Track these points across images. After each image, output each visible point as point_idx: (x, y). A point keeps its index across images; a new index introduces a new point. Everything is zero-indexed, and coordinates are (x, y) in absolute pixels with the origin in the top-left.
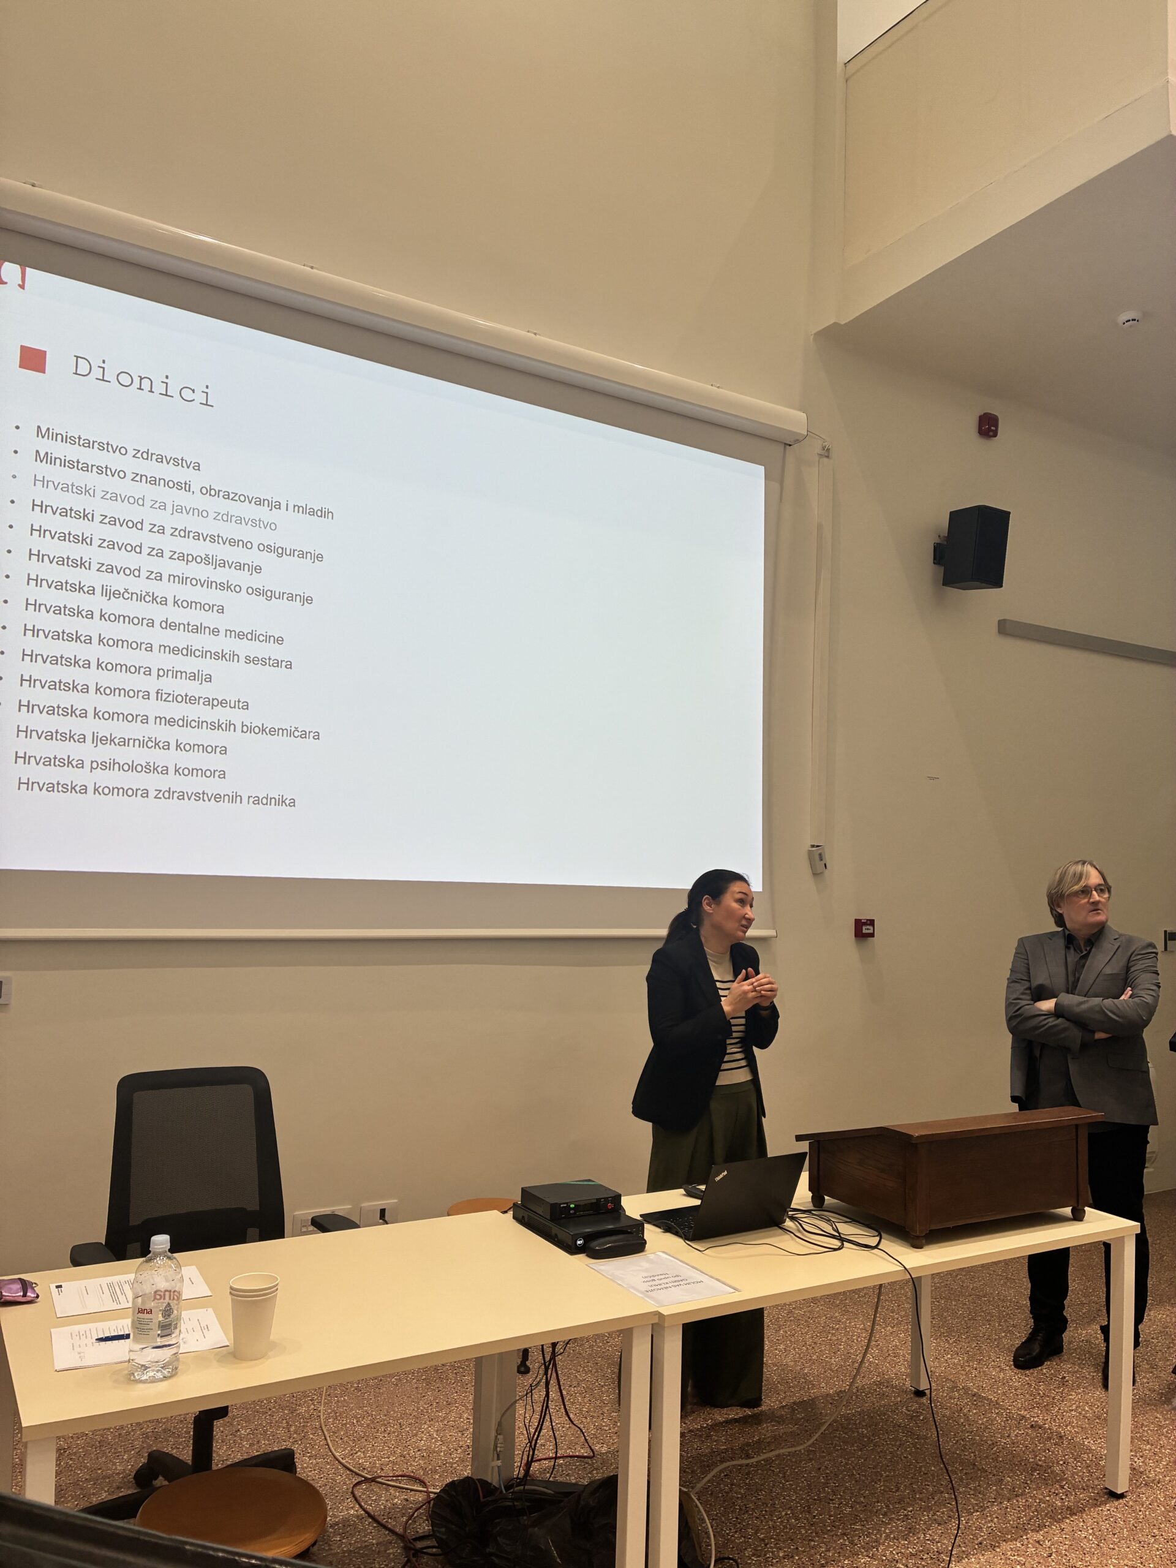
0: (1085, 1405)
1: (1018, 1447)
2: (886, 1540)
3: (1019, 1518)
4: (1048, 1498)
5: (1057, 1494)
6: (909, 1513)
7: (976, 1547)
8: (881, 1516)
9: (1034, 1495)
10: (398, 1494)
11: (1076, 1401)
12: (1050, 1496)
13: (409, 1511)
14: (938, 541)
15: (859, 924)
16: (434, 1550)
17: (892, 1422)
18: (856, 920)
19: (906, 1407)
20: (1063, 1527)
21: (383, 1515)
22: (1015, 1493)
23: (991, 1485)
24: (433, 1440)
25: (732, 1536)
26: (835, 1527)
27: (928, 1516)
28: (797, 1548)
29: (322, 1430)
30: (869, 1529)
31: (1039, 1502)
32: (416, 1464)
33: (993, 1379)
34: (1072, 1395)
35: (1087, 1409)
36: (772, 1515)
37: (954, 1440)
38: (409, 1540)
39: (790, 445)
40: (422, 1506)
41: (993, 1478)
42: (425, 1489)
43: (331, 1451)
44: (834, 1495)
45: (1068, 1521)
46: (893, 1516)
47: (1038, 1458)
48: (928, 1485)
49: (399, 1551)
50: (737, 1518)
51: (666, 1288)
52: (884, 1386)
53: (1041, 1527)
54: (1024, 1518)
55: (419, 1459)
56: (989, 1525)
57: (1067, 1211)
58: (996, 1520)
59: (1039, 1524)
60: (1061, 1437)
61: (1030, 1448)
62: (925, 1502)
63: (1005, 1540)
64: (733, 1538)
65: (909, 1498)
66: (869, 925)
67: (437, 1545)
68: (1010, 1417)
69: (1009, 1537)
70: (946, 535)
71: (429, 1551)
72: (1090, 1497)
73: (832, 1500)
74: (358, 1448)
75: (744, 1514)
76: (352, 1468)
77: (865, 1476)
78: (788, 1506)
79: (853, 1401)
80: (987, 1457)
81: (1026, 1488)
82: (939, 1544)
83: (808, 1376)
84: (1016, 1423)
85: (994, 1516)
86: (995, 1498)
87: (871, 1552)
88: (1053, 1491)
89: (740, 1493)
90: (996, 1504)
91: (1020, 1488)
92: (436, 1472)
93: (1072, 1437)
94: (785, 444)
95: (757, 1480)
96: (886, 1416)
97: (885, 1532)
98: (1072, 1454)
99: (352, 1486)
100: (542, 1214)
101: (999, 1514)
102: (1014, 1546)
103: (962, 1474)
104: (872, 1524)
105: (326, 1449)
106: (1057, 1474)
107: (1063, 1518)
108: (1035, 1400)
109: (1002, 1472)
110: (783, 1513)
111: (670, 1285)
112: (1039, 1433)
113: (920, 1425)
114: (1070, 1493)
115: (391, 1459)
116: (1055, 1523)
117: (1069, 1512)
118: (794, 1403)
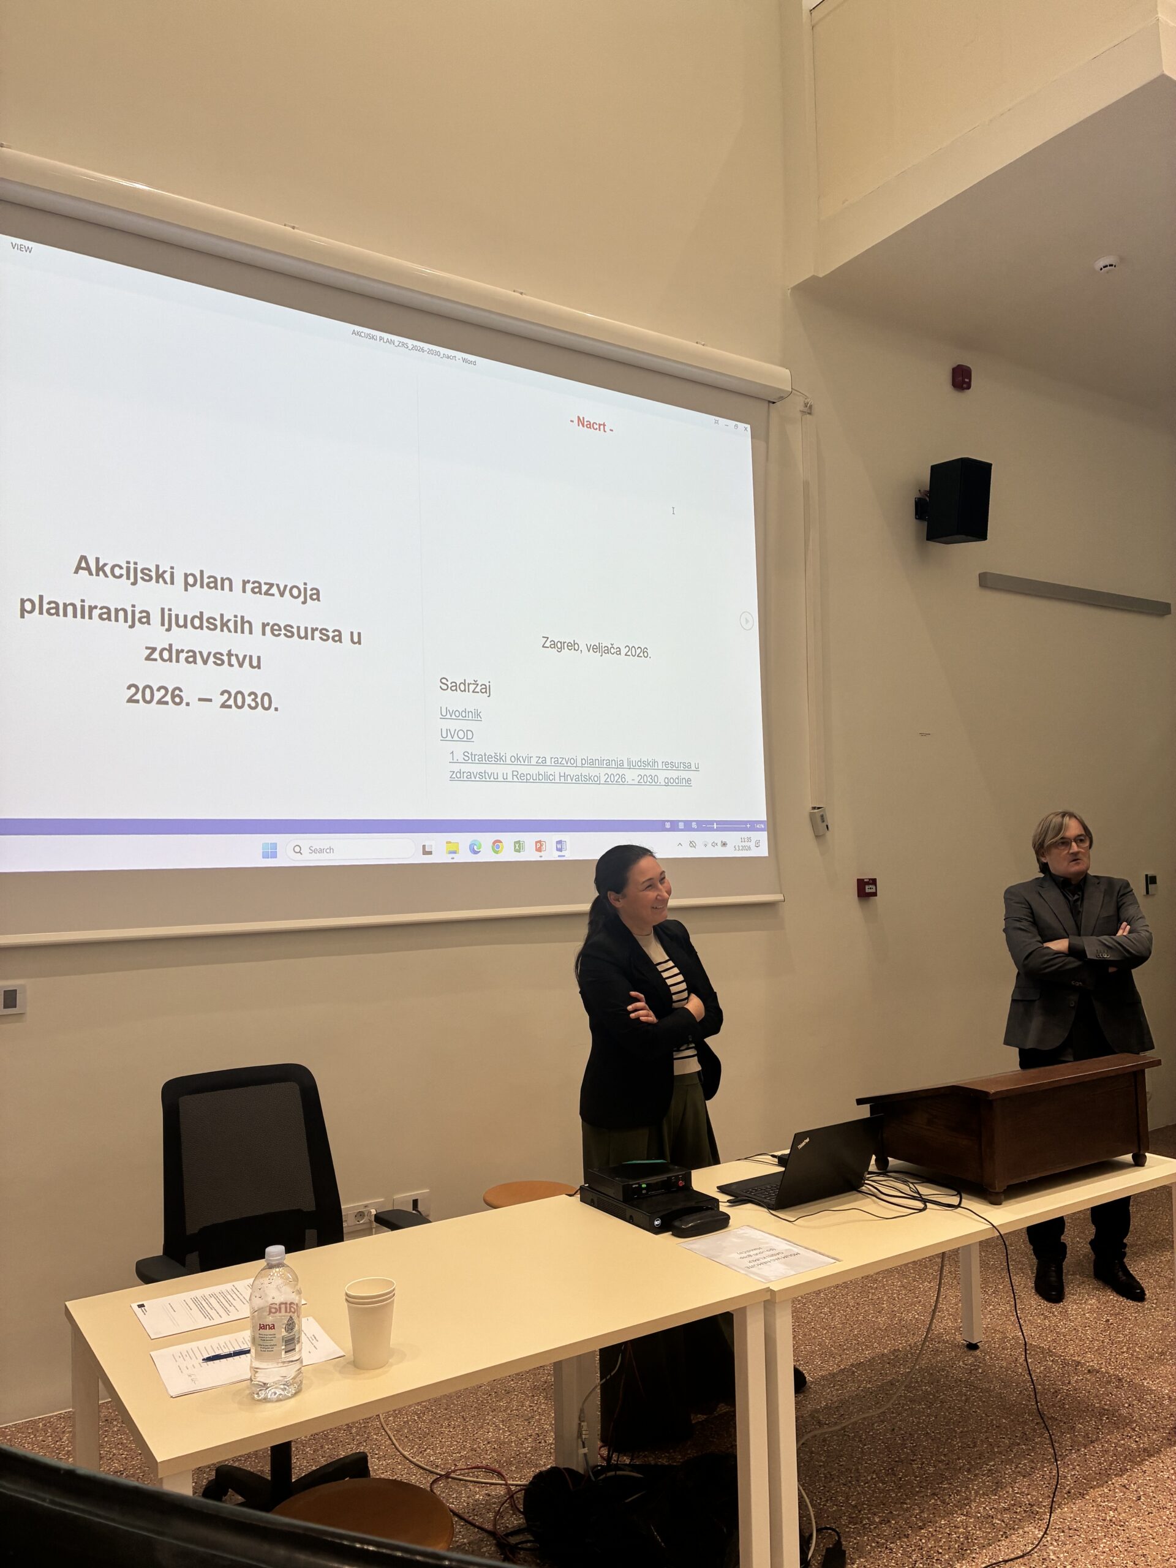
0: (1135, 1347)
1: (1081, 1393)
2: (976, 1496)
3: (1100, 1464)
4: (1122, 1442)
5: (1130, 1437)
6: (992, 1468)
7: (1066, 1496)
8: (966, 1473)
9: (1108, 1439)
10: (478, 1489)
11: (1126, 1343)
12: (1124, 1439)
13: (494, 1506)
14: (919, 496)
15: (861, 884)
16: (529, 1545)
17: (952, 1377)
18: (858, 880)
19: (963, 1362)
20: (1144, 1469)
21: (468, 1513)
22: (1090, 1439)
23: (1064, 1433)
24: (501, 1431)
25: (824, 1505)
26: (923, 1488)
27: (1011, 1469)
28: (891, 1512)
29: (384, 1429)
30: (957, 1486)
31: (1115, 1447)
32: (489, 1457)
33: (1040, 1327)
34: (1119, 1337)
35: (1137, 1350)
36: (858, 1481)
37: (1017, 1391)
38: (501, 1537)
39: (774, 403)
40: (506, 1501)
41: (1065, 1426)
42: (503, 1482)
43: (399, 1451)
44: (915, 1455)
45: (1147, 1463)
46: (977, 1472)
47: (1103, 1402)
48: (1004, 1438)
49: (493, 1549)
50: (824, 1486)
51: (765, 1263)
52: (935, 1342)
53: (1123, 1471)
54: (1105, 1464)
55: (491, 1452)
56: (1073, 1473)
57: (1128, 1158)
58: (1077, 1467)
59: (1120, 1469)
60: (1120, 1380)
61: (1093, 1393)
62: (1004, 1455)
63: (1092, 1487)
64: (825, 1507)
65: (988, 1453)
66: (871, 884)
67: (531, 1539)
68: (1065, 1363)
69: (1095, 1483)
70: (928, 488)
71: (524, 1546)
72: (1164, 1438)
73: (913, 1461)
74: (425, 1445)
75: (830, 1482)
76: (425, 1467)
77: (940, 1433)
78: (872, 1470)
79: (909, 1359)
80: (1054, 1405)
81: (1098, 1433)
82: (1029, 1496)
83: (859, 1338)
84: (1073, 1369)
85: (1075, 1464)
86: (1071, 1446)
87: (965, 1510)
88: (1125, 1434)
89: (821, 1461)
90: (1074, 1451)
91: (1093, 1434)
92: (511, 1464)
93: (1130, 1379)
94: (769, 402)
95: (835, 1447)
96: (945, 1372)
97: (973, 1489)
98: (1136, 1396)
99: (429, 1485)
100: (613, 1195)
101: (1079, 1461)
102: (1103, 1492)
103: (1034, 1425)
104: (958, 1482)
105: (393, 1448)
106: (1126, 1417)
107: (1142, 1460)
108: (1085, 1345)
109: (1072, 1420)
110: (869, 1478)
111: (769, 1259)
112: (1098, 1378)
113: (980, 1378)
114: (1143, 1435)
115: (462, 1454)
116: (1136, 1466)
117: (1146, 1454)
118: (852, 1365)
